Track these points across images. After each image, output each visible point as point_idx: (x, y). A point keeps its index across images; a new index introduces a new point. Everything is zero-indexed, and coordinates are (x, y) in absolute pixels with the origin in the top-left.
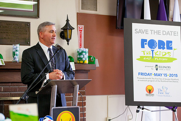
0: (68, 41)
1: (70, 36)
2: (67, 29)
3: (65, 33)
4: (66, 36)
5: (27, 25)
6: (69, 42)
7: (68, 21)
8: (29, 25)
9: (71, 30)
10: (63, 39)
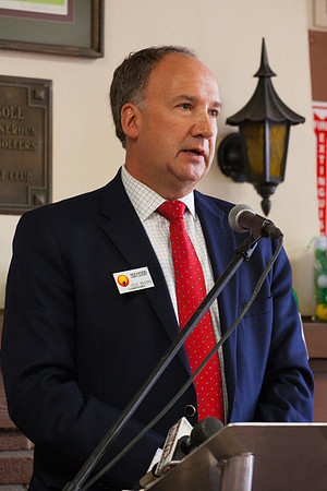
0: (265, 189)
1: (278, 162)
2: (262, 123)
3: (249, 143)
4: (253, 160)
5: (35, 97)
6: (271, 198)
7: (264, 74)
8: (42, 94)
9: (283, 129)
10: (237, 180)
